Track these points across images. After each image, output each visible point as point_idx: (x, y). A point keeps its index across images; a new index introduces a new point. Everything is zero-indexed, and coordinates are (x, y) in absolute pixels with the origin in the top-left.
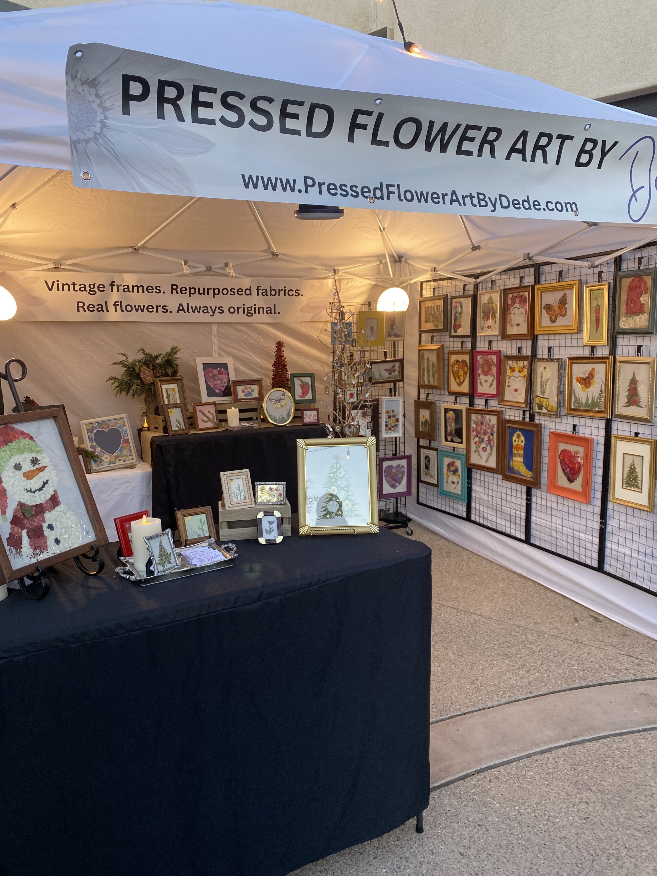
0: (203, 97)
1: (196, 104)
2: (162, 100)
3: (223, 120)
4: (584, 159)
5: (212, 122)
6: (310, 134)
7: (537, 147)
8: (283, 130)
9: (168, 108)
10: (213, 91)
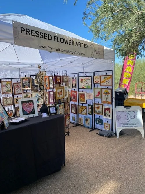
0: (33, 32)
1: (32, 33)
2: (27, 32)
3: (36, 36)
4: (85, 47)
5: (34, 36)
6: (49, 39)
7: (79, 45)
8: (45, 38)
9: (28, 33)
10: (34, 31)
